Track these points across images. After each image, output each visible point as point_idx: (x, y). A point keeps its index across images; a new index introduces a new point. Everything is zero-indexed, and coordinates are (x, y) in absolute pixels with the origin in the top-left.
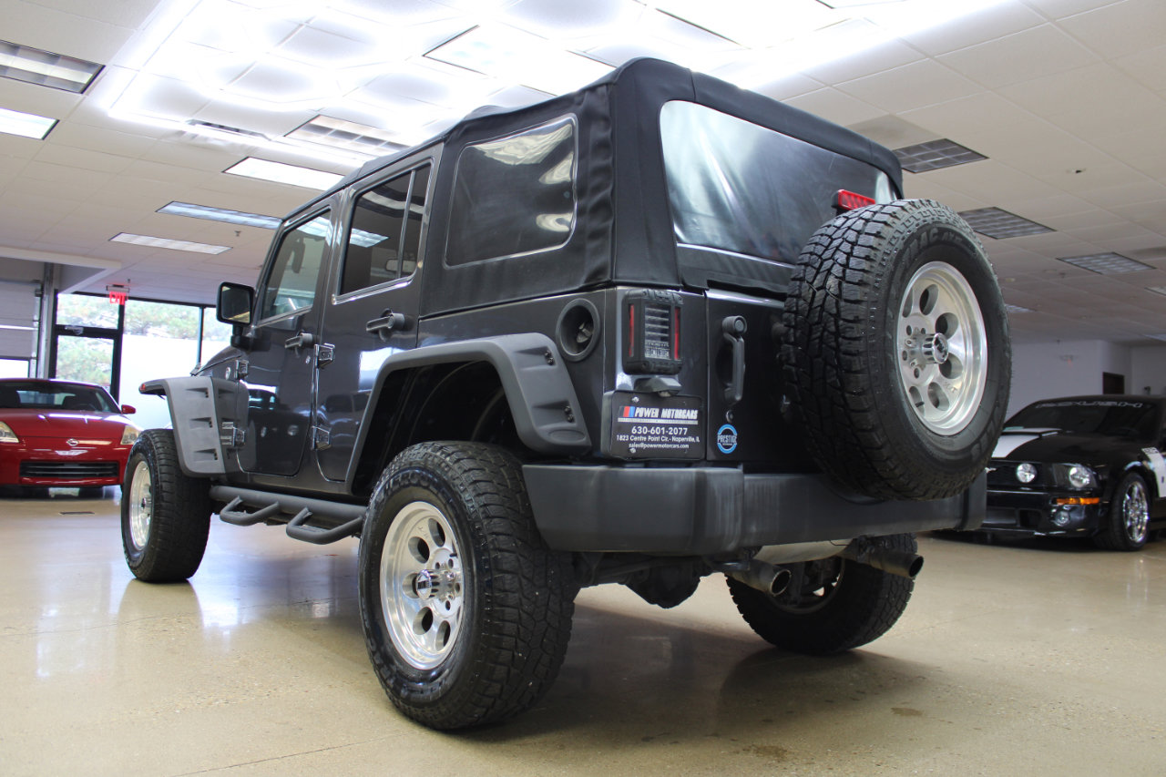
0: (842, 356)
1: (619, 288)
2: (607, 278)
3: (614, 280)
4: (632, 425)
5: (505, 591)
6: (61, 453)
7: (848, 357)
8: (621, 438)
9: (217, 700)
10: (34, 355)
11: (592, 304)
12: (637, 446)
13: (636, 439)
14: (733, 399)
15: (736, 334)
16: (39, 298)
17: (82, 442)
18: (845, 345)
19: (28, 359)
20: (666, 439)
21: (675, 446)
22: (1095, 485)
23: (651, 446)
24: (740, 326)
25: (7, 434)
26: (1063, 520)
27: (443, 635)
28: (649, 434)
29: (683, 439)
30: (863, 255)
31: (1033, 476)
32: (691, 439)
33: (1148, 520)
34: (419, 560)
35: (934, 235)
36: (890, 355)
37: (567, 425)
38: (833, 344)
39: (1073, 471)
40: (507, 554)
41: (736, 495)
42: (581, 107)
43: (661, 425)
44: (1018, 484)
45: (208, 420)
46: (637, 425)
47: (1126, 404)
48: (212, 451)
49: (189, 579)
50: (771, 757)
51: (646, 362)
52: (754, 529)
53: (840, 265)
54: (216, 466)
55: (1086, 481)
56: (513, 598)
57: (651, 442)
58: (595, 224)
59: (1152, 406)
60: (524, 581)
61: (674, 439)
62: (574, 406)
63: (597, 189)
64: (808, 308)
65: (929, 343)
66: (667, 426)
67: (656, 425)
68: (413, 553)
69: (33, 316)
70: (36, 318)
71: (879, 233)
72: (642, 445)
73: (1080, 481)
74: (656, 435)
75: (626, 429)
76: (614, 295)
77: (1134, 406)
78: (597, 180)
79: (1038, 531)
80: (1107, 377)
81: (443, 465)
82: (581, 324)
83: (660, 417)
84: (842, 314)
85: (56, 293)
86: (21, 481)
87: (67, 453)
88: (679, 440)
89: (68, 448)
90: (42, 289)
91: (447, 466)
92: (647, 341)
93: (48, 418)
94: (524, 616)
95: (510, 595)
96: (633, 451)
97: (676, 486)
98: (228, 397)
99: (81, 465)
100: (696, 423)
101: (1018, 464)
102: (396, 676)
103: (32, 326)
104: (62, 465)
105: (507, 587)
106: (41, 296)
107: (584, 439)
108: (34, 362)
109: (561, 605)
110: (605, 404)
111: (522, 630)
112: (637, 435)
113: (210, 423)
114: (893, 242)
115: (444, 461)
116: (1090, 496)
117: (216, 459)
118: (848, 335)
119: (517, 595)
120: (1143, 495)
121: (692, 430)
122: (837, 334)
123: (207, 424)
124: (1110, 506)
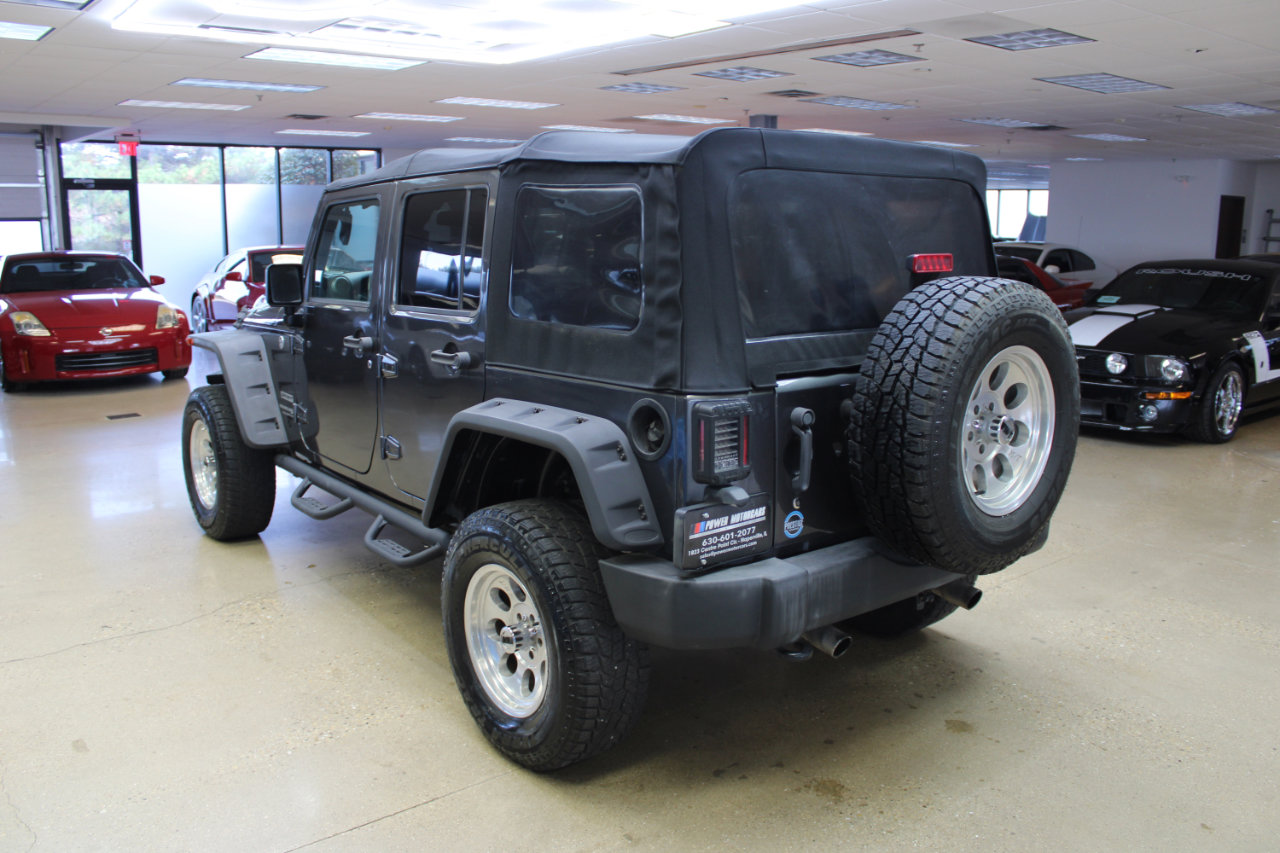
0: (905, 467)
1: (688, 397)
2: (676, 387)
3: (684, 390)
4: (702, 539)
5: (587, 671)
6: (94, 343)
7: (912, 470)
8: (693, 553)
9: (321, 734)
10: (45, 214)
11: (660, 406)
12: (706, 556)
13: (706, 550)
14: (800, 489)
15: (804, 428)
16: (40, 151)
17: (116, 329)
18: (909, 458)
19: (39, 219)
20: (735, 542)
21: (744, 546)
22: (1188, 379)
23: (721, 552)
24: (808, 420)
25: (36, 327)
26: (1151, 413)
27: (527, 682)
28: (719, 542)
29: (751, 538)
30: (931, 366)
31: (1123, 367)
32: (759, 535)
33: (1241, 411)
34: (501, 607)
35: (1007, 327)
36: (953, 464)
37: (639, 524)
38: (899, 455)
39: (1166, 363)
40: (587, 638)
41: (800, 595)
42: (647, 181)
43: (729, 531)
44: (1107, 375)
45: (264, 386)
46: (707, 537)
47: (1234, 275)
48: (273, 420)
49: (261, 534)
50: (830, 796)
51: (716, 477)
52: (817, 616)
53: (908, 372)
54: (277, 436)
55: (1179, 373)
56: (594, 676)
57: (721, 549)
58: (664, 321)
59: (1262, 277)
60: (603, 659)
61: (743, 540)
62: (647, 503)
63: (665, 282)
64: (875, 412)
65: (995, 425)
66: (735, 531)
67: (724, 533)
68: (495, 601)
69: (37, 171)
70: (41, 173)
71: (949, 339)
72: (713, 554)
73: (1173, 373)
74: (726, 541)
75: (697, 543)
76: (686, 402)
77: (1242, 278)
78: (664, 272)
79: (1124, 425)
80: (1225, 200)
81: (522, 541)
82: (652, 421)
83: (729, 524)
84: (908, 427)
85: (59, 142)
86: (58, 376)
87: (101, 343)
88: (747, 539)
89: (102, 337)
90: (43, 141)
91: (526, 543)
92: (717, 454)
93: (73, 302)
94: (605, 689)
95: (592, 674)
96: (704, 562)
97: (744, 594)
98: (281, 358)
99: (118, 355)
100: (764, 518)
101: (1109, 354)
102: (486, 716)
103: (38, 182)
104: (99, 356)
105: (589, 667)
106: (43, 148)
107: (657, 537)
108: (46, 222)
109: (638, 672)
110: (677, 522)
111: (603, 700)
112: (707, 546)
113: (268, 389)
114: (963, 349)
115: (522, 538)
116: (1181, 391)
117: (278, 428)
118: (912, 449)
119: (597, 673)
120: (1239, 385)
121: (760, 527)
122: (902, 445)
123: (264, 390)
124: (1201, 400)
